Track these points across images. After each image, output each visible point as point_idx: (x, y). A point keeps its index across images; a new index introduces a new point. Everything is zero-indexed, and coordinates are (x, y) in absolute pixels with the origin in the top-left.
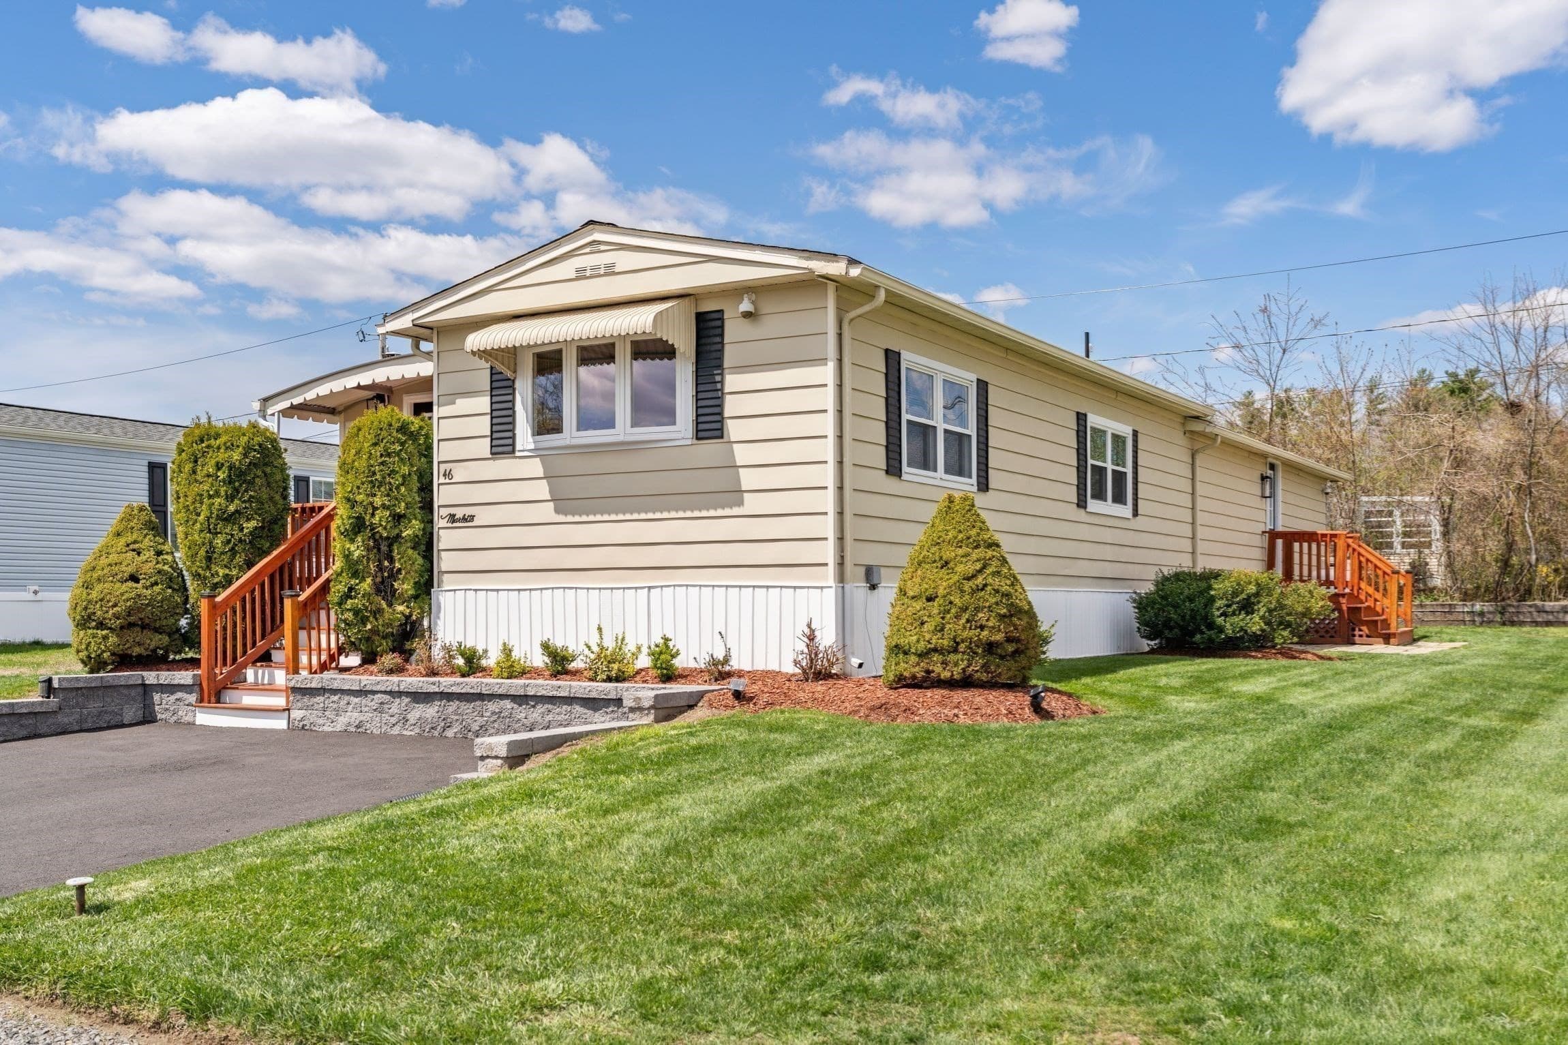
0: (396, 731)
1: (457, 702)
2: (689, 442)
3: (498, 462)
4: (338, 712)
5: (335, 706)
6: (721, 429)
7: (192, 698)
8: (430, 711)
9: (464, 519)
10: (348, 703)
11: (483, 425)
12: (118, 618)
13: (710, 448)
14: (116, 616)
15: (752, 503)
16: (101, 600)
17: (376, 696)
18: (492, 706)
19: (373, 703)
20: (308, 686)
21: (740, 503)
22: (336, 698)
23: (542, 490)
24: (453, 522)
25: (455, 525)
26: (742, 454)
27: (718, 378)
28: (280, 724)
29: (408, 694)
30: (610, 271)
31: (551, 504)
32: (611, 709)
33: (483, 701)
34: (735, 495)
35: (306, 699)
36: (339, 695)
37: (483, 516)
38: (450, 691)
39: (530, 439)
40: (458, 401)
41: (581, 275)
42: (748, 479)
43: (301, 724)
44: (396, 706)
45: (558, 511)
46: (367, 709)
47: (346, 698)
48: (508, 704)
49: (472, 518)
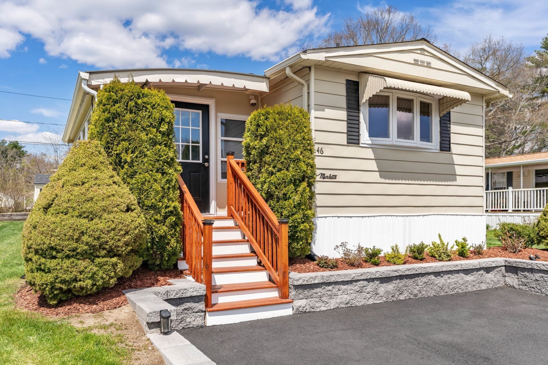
0: (371, 302)
1: (406, 280)
2: (437, 151)
3: (349, 147)
4: (331, 297)
5: (329, 293)
6: (450, 148)
7: (201, 306)
8: (390, 287)
9: (331, 177)
10: (339, 290)
11: (343, 127)
12: (127, 245)
13: (445, 155)
14: (127, 244)
15: (460, 180)
16: (113, 229)
17: (359, 283)
18: (424, 279)
19: (356, 287)
20: (313, 282)
21: (455, 180)
22: (330, 288)
23: (373, 165)
24: (324, 178)
25: (325, 180)
26: (457, 159)
27: (448, 125)
28: (287, 312)
29: (377, 279)
30: (429, 65)
31: (378, 173)
32: (474, 273)
33: (419, 277)
34: (453, 176)
35: (306, 292)
36: (333, 286)
37: (342, 176)
38: (405, 274)
39: (369, 138)
40: (326, 110)
41: (416, 63)
42: (459, 170)
43: (305, 309)
44: (371, 287)
45: (381, 177)
46: (352, 291)
47: (338, 287)
48: (432, 277)
49: (335, 177)
